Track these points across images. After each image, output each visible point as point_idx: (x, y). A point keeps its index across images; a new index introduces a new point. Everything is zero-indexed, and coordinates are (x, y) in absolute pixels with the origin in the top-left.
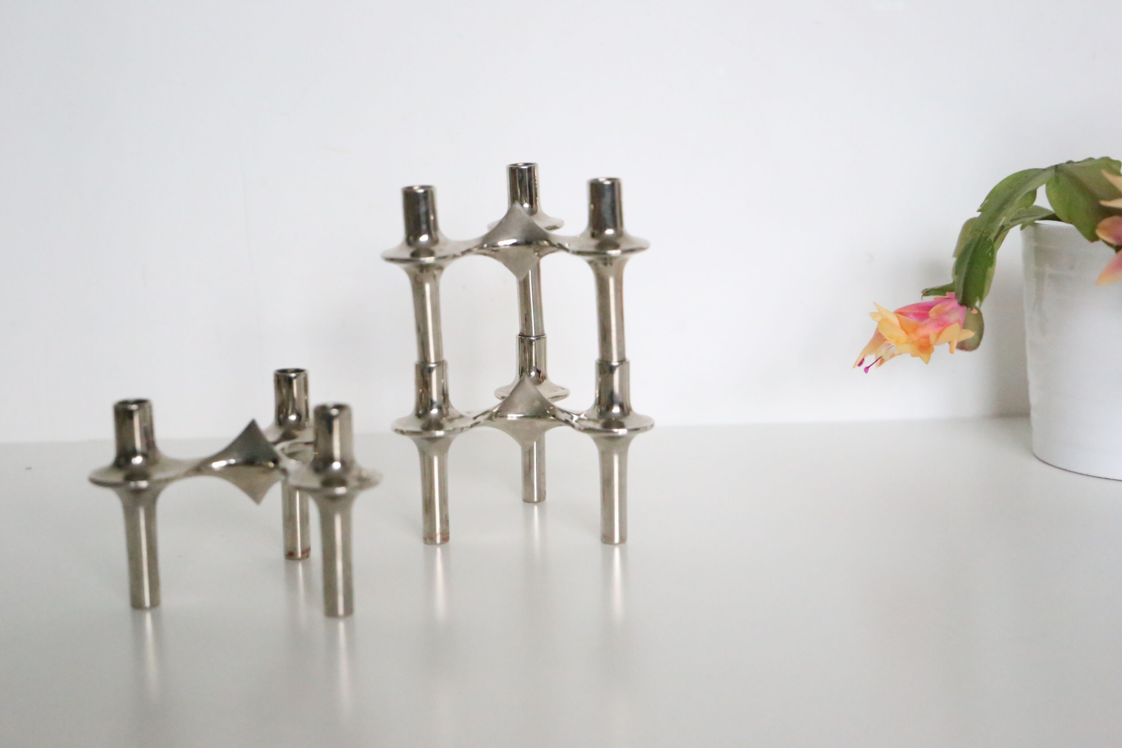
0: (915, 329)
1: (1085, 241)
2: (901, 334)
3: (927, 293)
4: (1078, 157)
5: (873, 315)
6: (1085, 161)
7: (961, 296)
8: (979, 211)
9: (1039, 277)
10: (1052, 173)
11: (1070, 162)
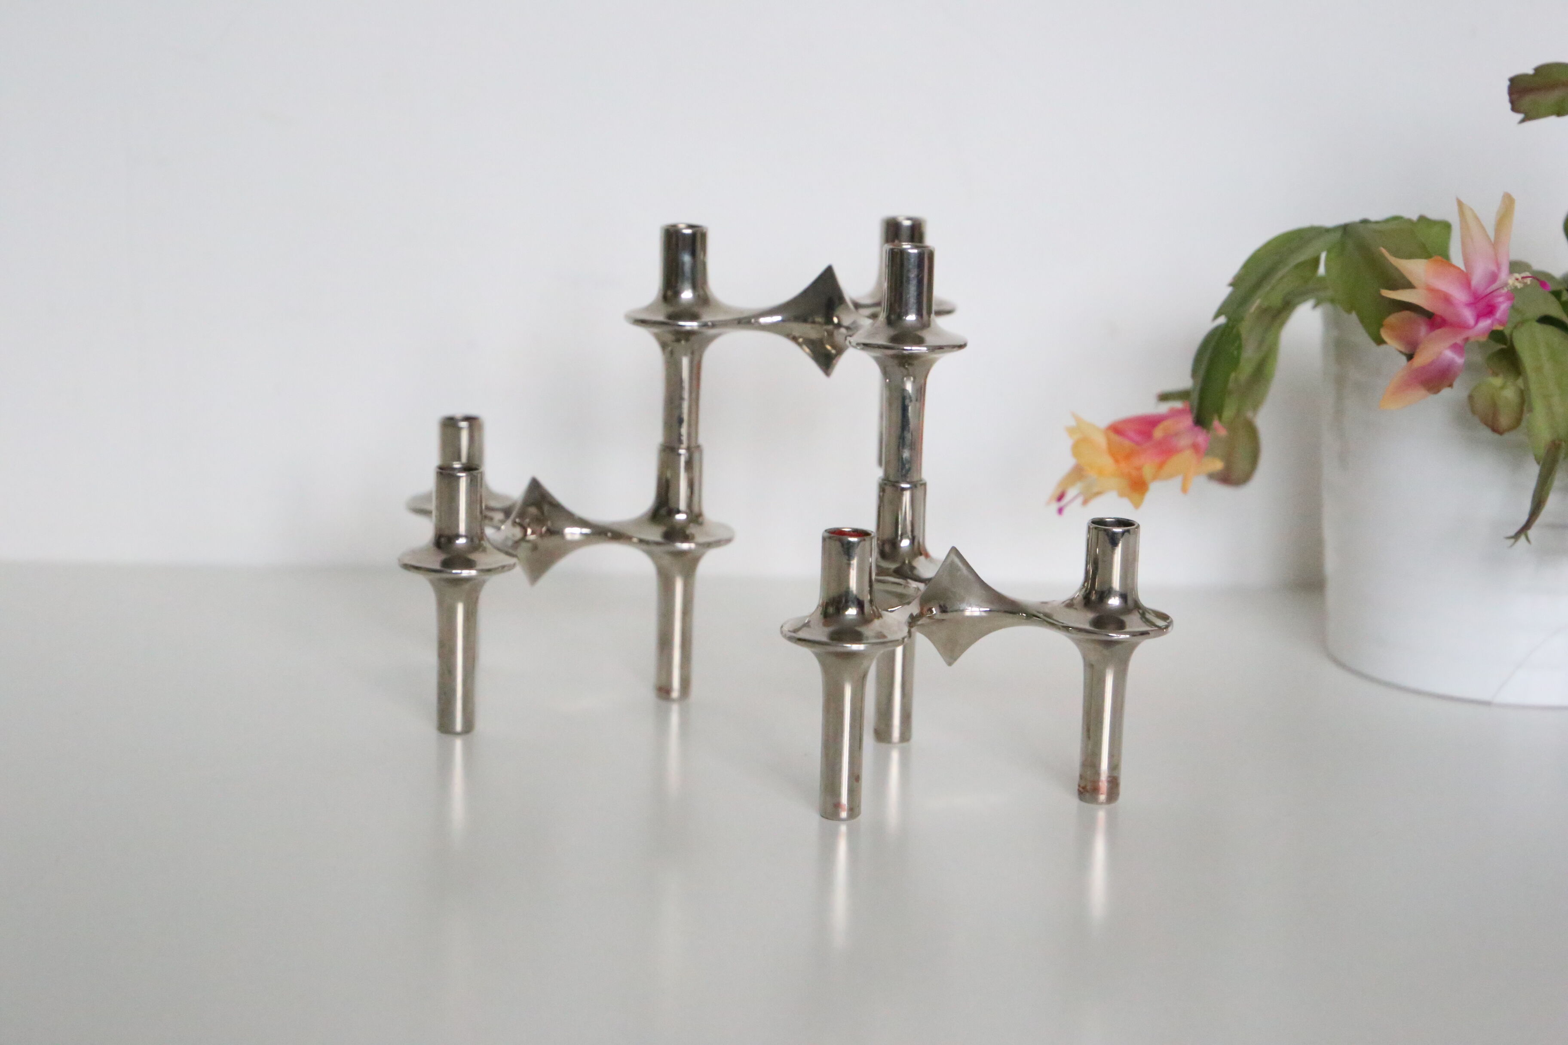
0: (1129, 456)
1: (1373, 344)
2: (1107, 462)
3: (1164, 397)
4: (1375, 215)
5: (1071, 431)
6: (1387, 221)
7: (1195, 411)
8: (1231, 285)
9: (1340, 381)
10: (1338, 235)
11: (1365, 222)
